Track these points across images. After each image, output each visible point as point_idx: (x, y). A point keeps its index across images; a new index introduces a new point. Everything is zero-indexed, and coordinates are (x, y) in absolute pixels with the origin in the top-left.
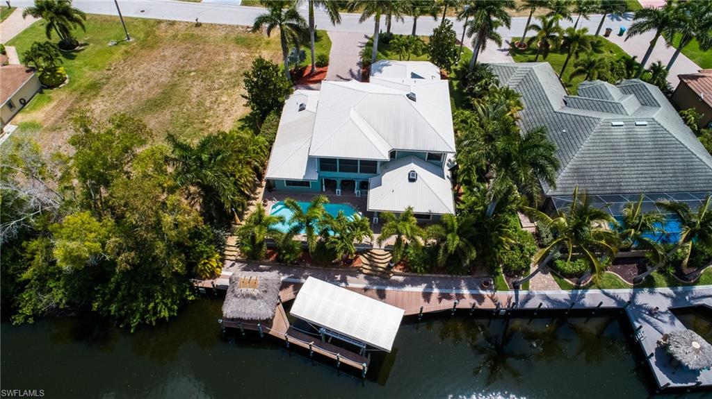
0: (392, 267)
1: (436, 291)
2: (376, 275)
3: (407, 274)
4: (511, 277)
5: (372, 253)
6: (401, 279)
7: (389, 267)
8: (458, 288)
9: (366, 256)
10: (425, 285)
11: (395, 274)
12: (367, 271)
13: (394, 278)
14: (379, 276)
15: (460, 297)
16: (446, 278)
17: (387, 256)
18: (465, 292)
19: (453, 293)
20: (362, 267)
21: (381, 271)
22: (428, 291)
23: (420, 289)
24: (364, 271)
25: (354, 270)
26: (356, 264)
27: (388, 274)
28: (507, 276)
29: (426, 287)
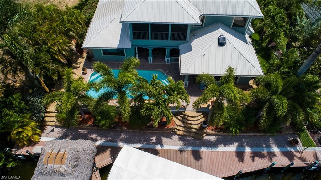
0: (205, 128)
1: (248, 150)
2: (189, 136)
3: (219, 134)
4: (315, 133)
5: (185, 115)
6: (213, 138)
7: (202, 129)
8: (269, 146)
9: (179, 118)
10: (237, 144)
11: (208, 134)
12: (181, 133)
13: (206, 137)
14: (193, 137)
15: (271, 155)
16: (255, 136)
17: (199, 117)
18: (276, 149)
19: (265, 151)
20: (176, 129)
21: (194, 132)
22: (241, 150)
23: (232, 148)
24: (178, 132)
25: (168, 131)
26: (170, 126)
27: (201, 135)
28: (311, 132)
29: (238, 146)
